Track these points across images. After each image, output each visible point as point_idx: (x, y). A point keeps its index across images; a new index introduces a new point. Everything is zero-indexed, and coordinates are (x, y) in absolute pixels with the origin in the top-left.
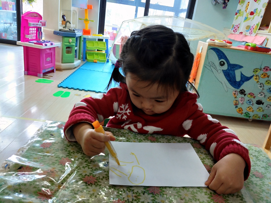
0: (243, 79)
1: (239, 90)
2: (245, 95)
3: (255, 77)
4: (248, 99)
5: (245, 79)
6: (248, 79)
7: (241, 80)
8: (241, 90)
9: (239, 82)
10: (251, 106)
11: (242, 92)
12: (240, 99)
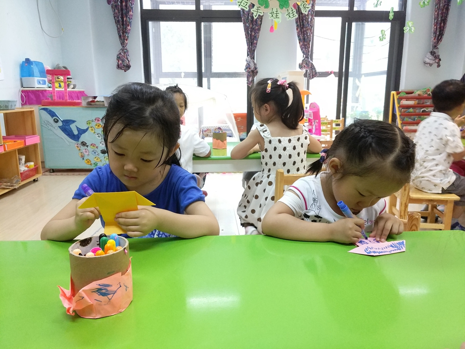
0: (80, 132)
1: (80, 143)
2: (87, 146)
3: (90, 129)
4: (92, 150)
5: (82, 131)
6: (85, 131)
7: (79, 133)
8: (82, 142)
9: (78, 135)
10: (97, 156)
11: (84, 144)
12: (84, 151)
